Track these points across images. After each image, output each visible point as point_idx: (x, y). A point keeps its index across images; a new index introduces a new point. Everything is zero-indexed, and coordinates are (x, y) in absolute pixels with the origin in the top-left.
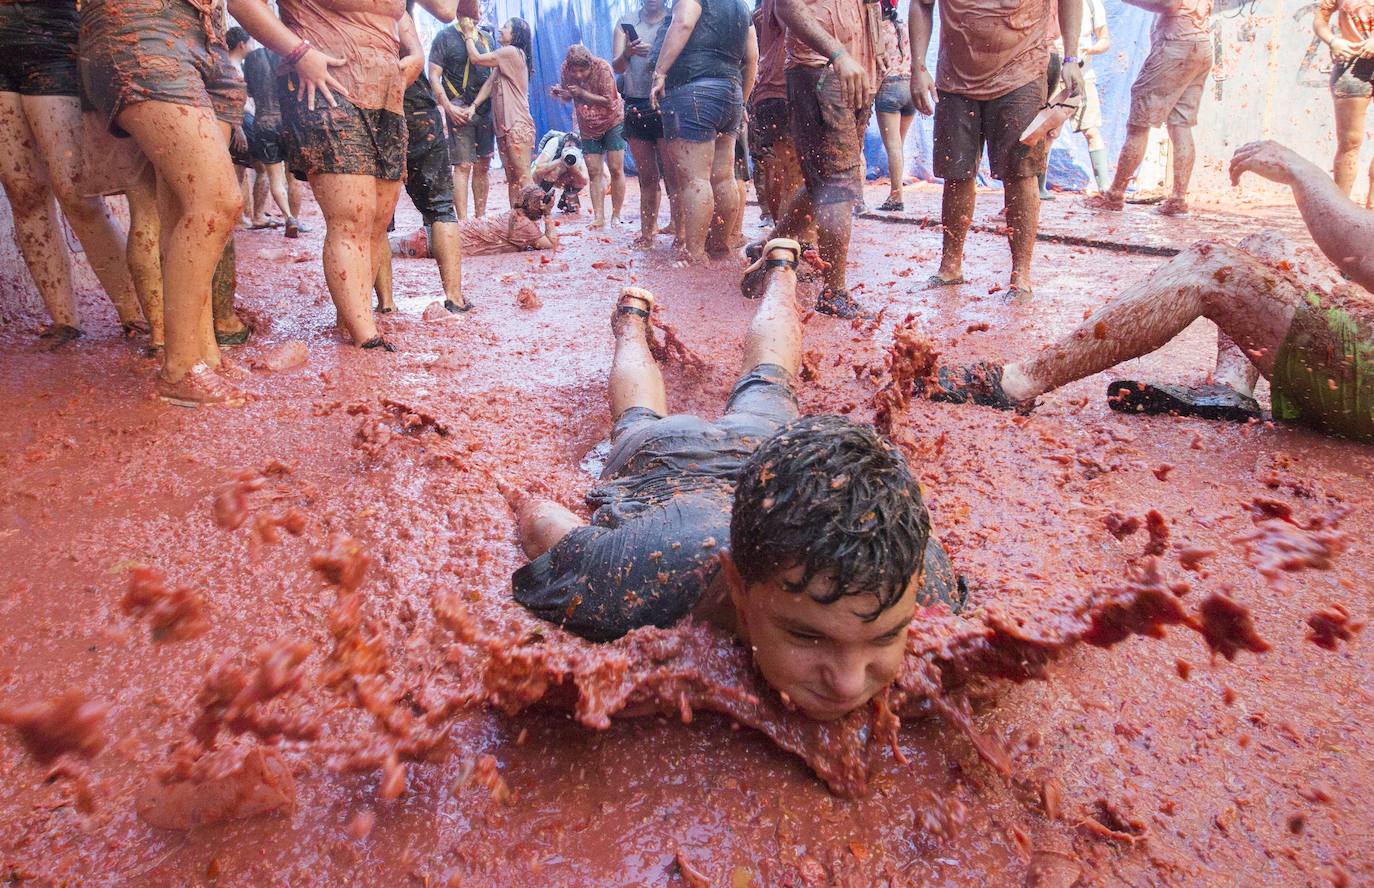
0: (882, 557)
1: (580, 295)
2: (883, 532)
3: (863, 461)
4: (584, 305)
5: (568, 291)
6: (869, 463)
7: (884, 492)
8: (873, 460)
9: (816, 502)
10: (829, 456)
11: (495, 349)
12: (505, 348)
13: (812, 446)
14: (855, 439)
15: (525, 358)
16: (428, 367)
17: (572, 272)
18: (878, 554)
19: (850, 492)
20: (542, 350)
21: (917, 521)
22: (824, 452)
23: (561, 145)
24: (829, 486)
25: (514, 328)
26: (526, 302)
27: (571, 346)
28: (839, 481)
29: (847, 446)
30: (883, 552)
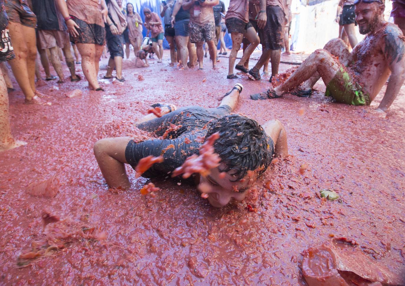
0: (246, 163)
1: (155, 77)
2: (249, 154)
3: (250, 130)
4: (155, 79)
5: (152, 76)
6: (252, 131)
7: (254, 142)
8: (254, 131)
9: (230, 138)
10: (240, 125)
11: (132, 90)
12: (135, 89)
13: (236, 121)
14: (251, 123)
15: (140, 91)
16: (114, 94)
17: (153, 72)
18: (244, 161)
19: (242, 139)
20: (145, 90)
21: (262, 155)
22: (239, 123)
23: (148, 41)
24: (236, 135)
25: (137, 85)
26: (140, 79)
27: (152, 88)
28: (240, 134)
29: (247, 124)
30: (246, 161)
